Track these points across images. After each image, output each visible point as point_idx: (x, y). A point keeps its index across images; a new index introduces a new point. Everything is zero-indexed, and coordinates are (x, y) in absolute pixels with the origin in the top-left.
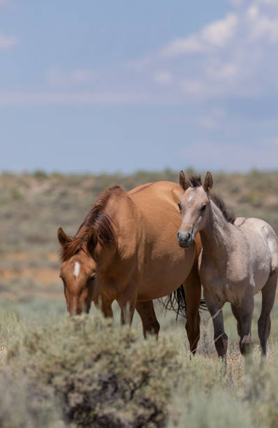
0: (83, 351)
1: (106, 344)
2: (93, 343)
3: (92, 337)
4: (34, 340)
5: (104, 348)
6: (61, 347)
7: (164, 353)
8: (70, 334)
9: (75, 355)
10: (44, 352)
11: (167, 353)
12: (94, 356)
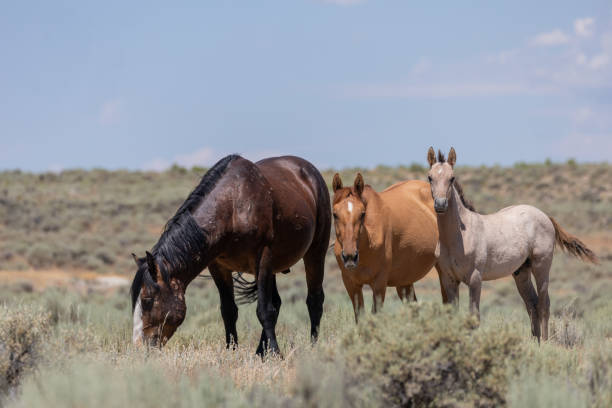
0: (420, 338)
1: (446, 331)
2: (432, 330)
3: (430, 324)
4: (369, 328)
5: (443, 336)
6: (397, 335)
7: (506, 340)
8: (407, 321)
9: (412, 343)
10: (380, 340)
11: (510, 339)
12: (433, 344)
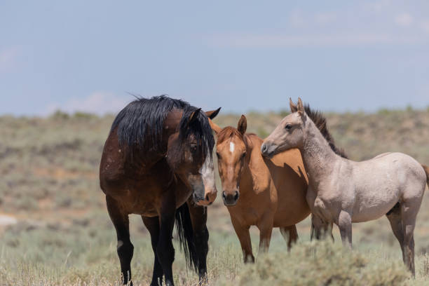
0: (314, 275)
1: (337, 269)
2: (324, 268)
3: (322, 263)
4: (266, 266)
5: (335, 273)
6: (292, 272)
7: (393, 277)
8: (300, 260)
9: (306, 280)
10: (276, 277)
11: (396, 277)
12: (325, 281)
